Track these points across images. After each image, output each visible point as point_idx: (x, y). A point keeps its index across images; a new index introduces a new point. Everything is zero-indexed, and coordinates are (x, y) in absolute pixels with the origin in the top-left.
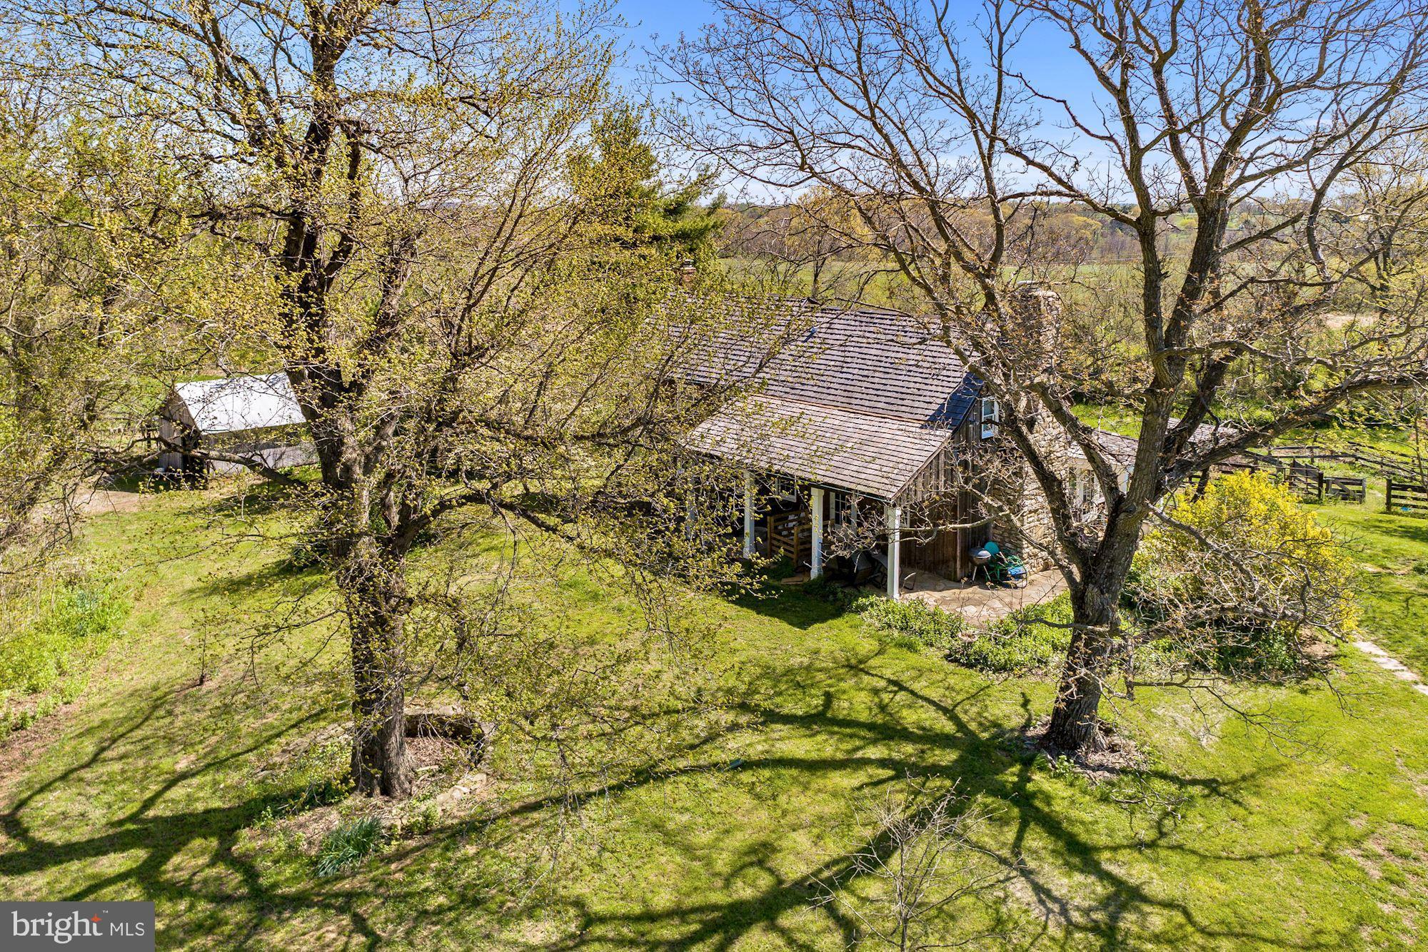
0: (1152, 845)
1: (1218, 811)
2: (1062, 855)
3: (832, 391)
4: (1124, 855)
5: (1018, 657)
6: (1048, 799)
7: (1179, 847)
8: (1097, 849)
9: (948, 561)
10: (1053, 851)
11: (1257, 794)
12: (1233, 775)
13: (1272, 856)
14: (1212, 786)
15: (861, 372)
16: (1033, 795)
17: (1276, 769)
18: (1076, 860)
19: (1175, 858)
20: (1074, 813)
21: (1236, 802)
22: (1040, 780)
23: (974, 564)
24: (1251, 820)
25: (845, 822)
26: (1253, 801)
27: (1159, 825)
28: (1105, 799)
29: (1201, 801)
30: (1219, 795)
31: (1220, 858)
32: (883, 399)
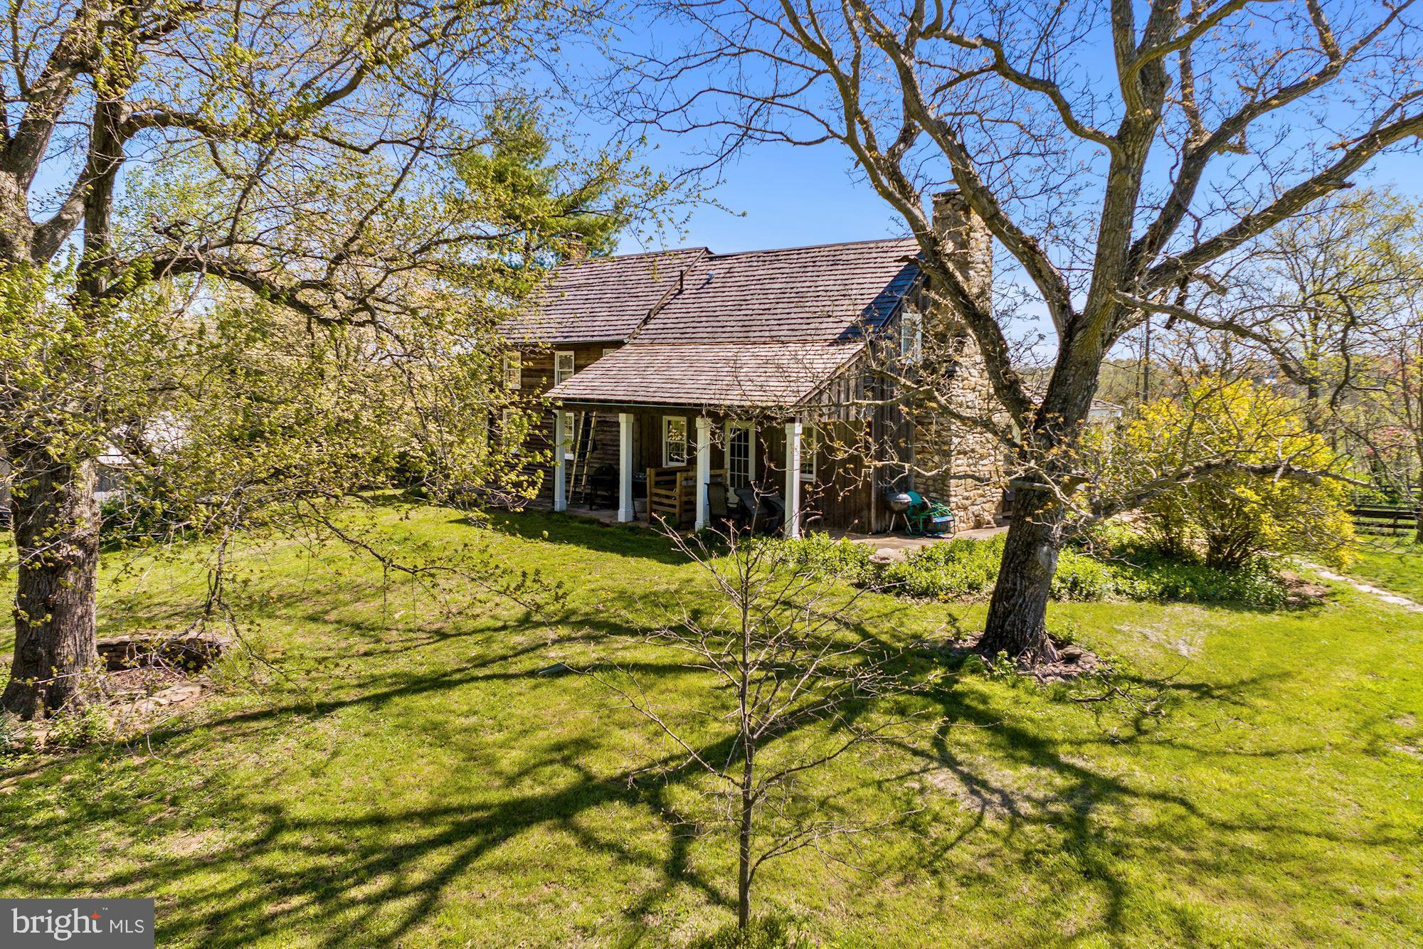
0: (1129, 741)
1: (1213, 712)
2: (1003, 748)
3: (728, 329)
4: (1090, 749)
5: (944, 581)
6: (984, 699)
7: (1168, 743)
8: (1054, 743)
9: (861, 510)
10: (990, 745)
11: (1264, 696)
12: (1228, 680)
13: (1298, 752)
14: (1203, 691)
15: (762, 307)
16: (963, 695)
17: (1285, 676)
18: (1024, 753)
19: (1164, 752)
20: (1018, 712)
21: (1235, 703)
22: (969, 682)
23: (892, 511)
24: (1259, 719)
25: (697, 720)
26: (1260, 702)
27: (1137, 723)
28: (1059, 698)
29: (1191, 703)
30: (1213, 697)
31: (1225, 753)
32: (786, 327)
